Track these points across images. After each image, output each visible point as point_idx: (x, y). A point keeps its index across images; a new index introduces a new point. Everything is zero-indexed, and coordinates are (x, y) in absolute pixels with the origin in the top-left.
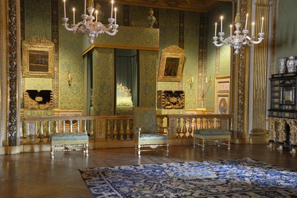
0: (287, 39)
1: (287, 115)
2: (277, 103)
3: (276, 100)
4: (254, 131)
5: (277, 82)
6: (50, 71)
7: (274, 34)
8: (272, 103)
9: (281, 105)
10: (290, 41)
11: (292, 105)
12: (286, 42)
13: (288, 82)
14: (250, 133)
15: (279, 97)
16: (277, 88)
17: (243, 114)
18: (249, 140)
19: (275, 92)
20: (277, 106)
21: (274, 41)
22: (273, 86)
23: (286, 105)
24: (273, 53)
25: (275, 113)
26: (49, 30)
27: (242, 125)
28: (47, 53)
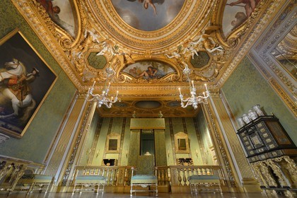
0: (238, 109)
1: (263, 157)
2: (250, 150)
3: (249, 148)
4: (245, 179)
5: (243, 134)
6: (118, 150)
7: (230, 111)
8: (248, 151)
9: (254, 150)
10: (240, 109)
11: (263, 146)
12: (238, 111)
13: (250, 130)
14: (242, 182)
15: (250, 145)
16: (245, 138)
17: (229, 164)
18: (243, 189)
19: (245, 141)
20: (252, 153)
21: (231, 114)
22: (241, 138)
23: (258, 148)
24: (234, 121)
25: (253, 159)
26: (121, 130)
27: (232, 174)
28: (117, 140)
